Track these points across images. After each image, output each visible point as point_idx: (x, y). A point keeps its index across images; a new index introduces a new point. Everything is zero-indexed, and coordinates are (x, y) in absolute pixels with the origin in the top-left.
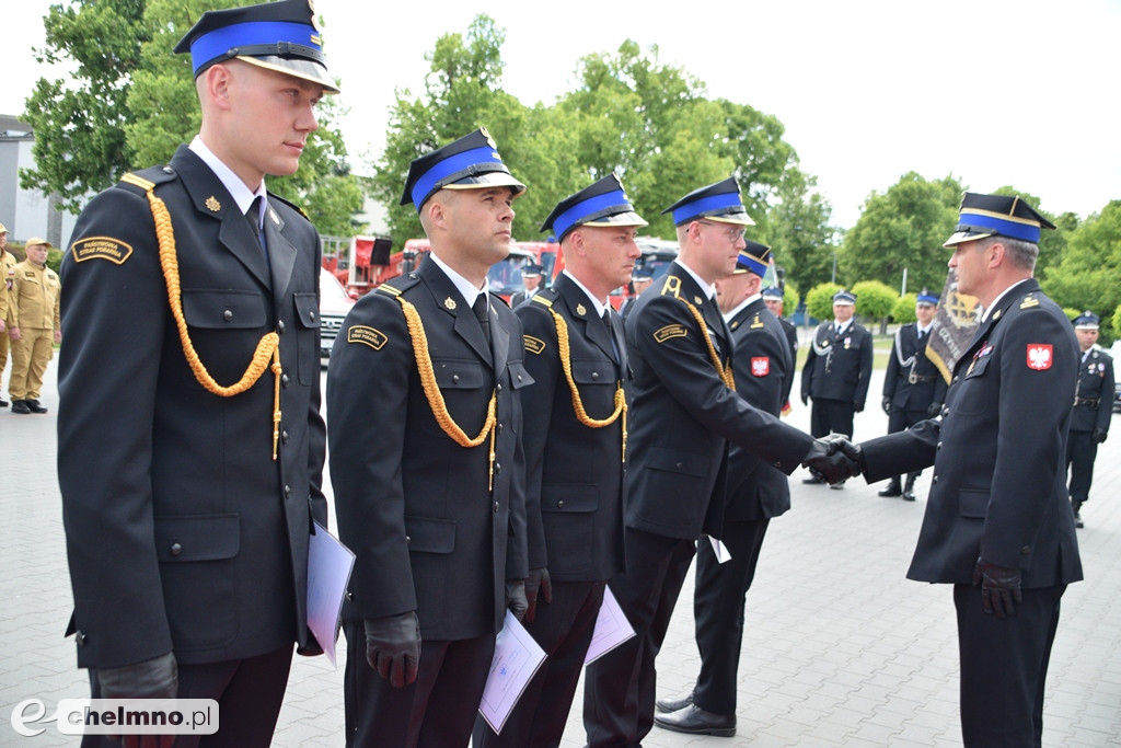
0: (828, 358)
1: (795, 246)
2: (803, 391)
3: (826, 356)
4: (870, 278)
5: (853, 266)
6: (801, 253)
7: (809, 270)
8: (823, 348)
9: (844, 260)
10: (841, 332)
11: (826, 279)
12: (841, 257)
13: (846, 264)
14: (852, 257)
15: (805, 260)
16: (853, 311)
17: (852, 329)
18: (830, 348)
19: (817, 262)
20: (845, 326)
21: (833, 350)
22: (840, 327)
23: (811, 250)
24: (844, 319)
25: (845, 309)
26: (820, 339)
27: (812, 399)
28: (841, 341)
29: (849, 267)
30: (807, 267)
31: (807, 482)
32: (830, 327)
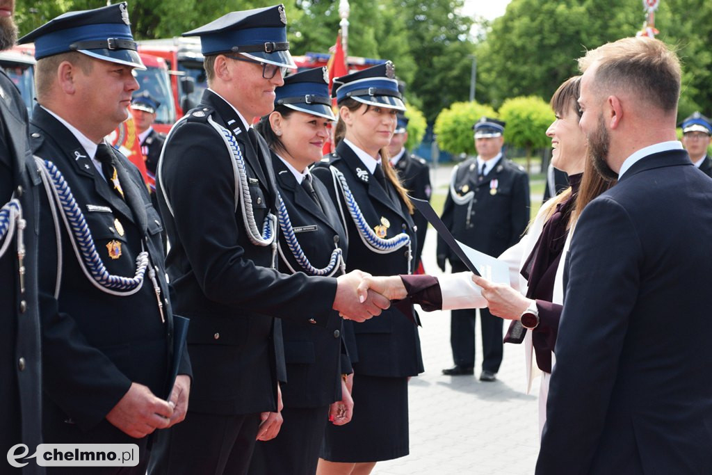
0: (470, 208)
1: (417, 44)
2: (439, 251)
3: (467, 205)
4: (526, 92)
5: (500, 74)
6: (425, 54)
7: (436, 80)
8: (462, 194)
9: (487, 65)
10: (486, 172)
11: (462, 94)
12: (484, 60)
13: (489, 71)
14: (498, 60)
15: (431, 65)
16: (500, 144)
17: (500, 168)
18: (471, 194)
19: (449, 67)
20: (490, 164)
21: (475, 197)
22: (484, 166)
23: (438, 50)
24: (488, 156)
25: (489, 144)
26: (458, 181)
27: (451, 263)
28: (486, 185)
29: (494, 74)
30: (433, 75)
31: (447, 372)
32: (472, 167)
